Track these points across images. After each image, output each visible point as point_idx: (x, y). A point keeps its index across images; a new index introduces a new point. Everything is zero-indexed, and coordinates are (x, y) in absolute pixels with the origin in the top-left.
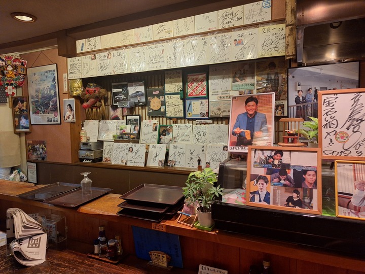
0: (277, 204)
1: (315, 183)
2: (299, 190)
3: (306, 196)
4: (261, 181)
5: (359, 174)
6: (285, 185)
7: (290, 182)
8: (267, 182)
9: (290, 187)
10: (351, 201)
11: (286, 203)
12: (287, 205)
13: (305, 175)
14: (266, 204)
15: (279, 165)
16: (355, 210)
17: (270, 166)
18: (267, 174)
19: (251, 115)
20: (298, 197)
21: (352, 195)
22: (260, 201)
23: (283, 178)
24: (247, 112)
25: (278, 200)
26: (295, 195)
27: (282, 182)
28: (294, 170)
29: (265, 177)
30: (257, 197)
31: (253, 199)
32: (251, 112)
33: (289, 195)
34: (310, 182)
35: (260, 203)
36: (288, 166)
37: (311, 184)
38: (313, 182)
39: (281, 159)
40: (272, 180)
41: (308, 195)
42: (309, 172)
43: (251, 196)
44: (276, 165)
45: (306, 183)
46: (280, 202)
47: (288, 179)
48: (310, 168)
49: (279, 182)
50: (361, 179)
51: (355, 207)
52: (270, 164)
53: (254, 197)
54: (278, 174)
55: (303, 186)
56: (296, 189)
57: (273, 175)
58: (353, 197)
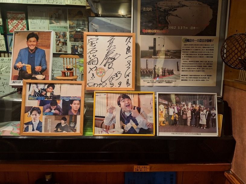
0: (48, 131)
1: (79, 110)
2: (67, 117)
3: (71, 122)
4: (34, 112)
5: (110, 101)
6: (55, 114)
7: (59, 111)
8: (39, 113)
9: (59, 115)
10: (103, 122)
11: (56, 129)
12: (57, 131)
13: (71, 104)
14: (38, 132)
15: (50, 96)
16: (106, 128)
17: (43, 98)
18: (40, 105)
19: (32, 50)
20: (65, 123)
21: (104, 117)
22: (33, 130)
23: (53, 108)
24: (28, 47)
25: (49, 128)
26: (63, 122)
27: (53, 111)
28: (63, 100)
29: (38, 108)
30: (30, 127)
31: (27, 129)
32: (32, 48)
33: (59, 122)
34: (75, 110)
35: (33, 132)
36: (58, 97)
37: (76, 111)
38: (77, 109)
39: (53, 92)
40: (44, 111)
41: (73, 120)
42: (75, 102)
43: (25, 126)
44: (48, 97)
45: (72, 110)
46: (50, 129)
47: (58, 109)
48: (75, 98)
49: (50, 112)
50: (111, 104)
51: (106, 126)
52: (43, 96)
53: (28, 127)
54: (49, 105)
55: (70, 114)
56: (64, 116)
57: (46, 106)
58: (105, 119)
